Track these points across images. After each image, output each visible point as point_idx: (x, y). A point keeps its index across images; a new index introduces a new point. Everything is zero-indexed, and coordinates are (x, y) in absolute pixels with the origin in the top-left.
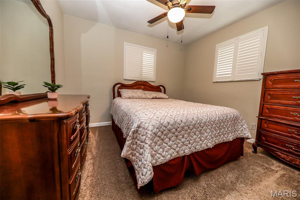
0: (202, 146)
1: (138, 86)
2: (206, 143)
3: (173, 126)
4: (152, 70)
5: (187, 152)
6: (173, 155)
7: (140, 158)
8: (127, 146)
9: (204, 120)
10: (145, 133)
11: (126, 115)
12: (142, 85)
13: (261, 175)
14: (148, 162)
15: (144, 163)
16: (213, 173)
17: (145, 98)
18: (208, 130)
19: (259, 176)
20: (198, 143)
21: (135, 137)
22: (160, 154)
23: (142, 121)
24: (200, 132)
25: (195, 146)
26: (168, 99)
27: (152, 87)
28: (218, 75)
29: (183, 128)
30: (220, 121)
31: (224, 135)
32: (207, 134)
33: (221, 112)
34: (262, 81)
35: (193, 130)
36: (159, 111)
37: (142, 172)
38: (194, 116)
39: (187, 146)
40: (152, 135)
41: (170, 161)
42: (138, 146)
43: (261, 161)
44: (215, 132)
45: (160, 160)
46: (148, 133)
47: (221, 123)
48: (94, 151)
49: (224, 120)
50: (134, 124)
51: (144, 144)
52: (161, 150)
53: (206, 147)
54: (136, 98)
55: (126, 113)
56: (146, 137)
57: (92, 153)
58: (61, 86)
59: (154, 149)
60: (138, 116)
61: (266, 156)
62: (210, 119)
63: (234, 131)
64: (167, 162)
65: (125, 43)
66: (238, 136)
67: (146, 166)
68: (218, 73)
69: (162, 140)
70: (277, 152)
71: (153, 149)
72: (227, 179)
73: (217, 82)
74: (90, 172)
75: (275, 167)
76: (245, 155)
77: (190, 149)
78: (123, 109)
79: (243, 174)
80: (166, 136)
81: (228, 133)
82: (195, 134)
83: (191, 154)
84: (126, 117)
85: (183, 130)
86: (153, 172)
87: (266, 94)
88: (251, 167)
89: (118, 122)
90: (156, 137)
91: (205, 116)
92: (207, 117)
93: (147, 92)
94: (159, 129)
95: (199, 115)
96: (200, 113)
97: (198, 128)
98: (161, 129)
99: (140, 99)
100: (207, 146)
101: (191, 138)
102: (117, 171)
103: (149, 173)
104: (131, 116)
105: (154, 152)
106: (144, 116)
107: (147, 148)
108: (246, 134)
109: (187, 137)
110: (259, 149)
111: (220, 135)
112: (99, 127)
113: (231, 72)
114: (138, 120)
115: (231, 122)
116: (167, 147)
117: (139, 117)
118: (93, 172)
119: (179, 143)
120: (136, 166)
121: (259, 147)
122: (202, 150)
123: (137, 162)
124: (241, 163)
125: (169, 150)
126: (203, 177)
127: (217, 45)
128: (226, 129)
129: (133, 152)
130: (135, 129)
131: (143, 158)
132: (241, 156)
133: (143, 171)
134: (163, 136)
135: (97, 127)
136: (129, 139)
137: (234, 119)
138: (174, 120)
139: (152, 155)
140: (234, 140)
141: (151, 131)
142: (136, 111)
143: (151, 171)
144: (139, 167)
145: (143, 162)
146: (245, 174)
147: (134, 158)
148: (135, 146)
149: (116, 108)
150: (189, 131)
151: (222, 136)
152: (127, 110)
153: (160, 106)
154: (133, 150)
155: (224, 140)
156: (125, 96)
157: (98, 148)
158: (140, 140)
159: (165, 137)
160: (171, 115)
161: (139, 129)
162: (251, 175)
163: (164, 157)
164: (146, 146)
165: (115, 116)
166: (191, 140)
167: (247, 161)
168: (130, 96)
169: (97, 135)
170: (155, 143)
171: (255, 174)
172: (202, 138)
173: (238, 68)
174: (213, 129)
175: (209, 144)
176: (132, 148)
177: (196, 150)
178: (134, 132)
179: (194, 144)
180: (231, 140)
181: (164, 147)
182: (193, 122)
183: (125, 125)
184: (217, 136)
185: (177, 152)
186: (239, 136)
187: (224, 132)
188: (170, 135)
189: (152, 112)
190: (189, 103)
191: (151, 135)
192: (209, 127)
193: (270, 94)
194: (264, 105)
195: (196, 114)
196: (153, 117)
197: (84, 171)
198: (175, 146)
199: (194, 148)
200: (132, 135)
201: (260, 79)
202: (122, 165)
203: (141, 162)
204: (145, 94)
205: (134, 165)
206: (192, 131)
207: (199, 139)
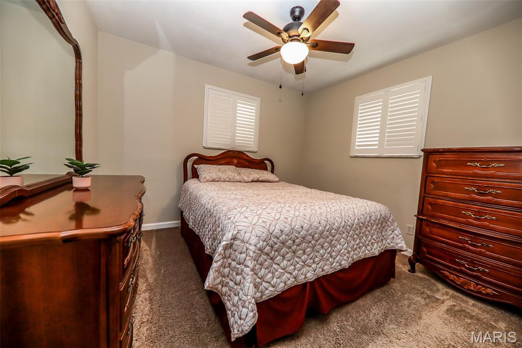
0: (333, 266)
1: (227, 160)
2: (340, 261)
3: (289, 236)
4: (252, 132)
5: (311, 276)
6: (289, 282)
7: (236, 289)
8: (214, 270)
9: (336, 224)
10: (245, 248)
11: (210, 215)
12: (235, 157)
13: (420, 308)
14: (249, 297)
15: (243, 299)
16: (350, 308)
17: (240, 182)
18: (342, 240)
19: (417, 310)
20: (326, 262)
21: (228, 255)
22: (267, 282)
23: (240, 228)
24: (330, 244)
25: (322, 266)
26: (278, 182)
27: (252, 162)
28: (358, 146)
29: (304, 238)
30: (361, 224)
31: (366, 247)
32: (341, 246)
33: (362, 211)
34: (422, 159)
35: (320, 241)
36: (266, 210)
37: (239, 313)
38: (322, 218)
39: (310, 266)
40: (257, 251)
41: (283, 292)
42: (233, 270)
43: (421, 285)
44: (352, 242)
45: (267, 292)
46: (250, 250)
47: (361, 228)
48: (151, 277)
49: (366, 223)
50: (227, 234)
51: (243, 267)
52: (270, 275)
53: (339, 267)
54: (225, 181)
55: (210, 211)
56: (246, 255)
57: (147, 280)
58: (97, 166)
59: (259, 275)
60: (232, 219)
61: (429, 276)
62: (345, 222)
63: (382, 240)
64: (279, 294)
65: (207, 86)
66: (387, 246)
67: (247, 304)
68: (358, 142)
69: (272, 259)
70: (444, 270)
71: (257, 275)
72: (371, 316)
73: (356, 157)
74: (145, 315)
75: (440, 294)
76: (398, 277)
77: (315, 271)
78: (205, 203)
79: (394, 308)
80: (278, 252)
81: (372, 243)
82: (322, 247)
83: (316, 279)
84: (211, 219)
85: (304, 242)
86: (257, 313)
87: (428, 182)
88: (407, 295)
89: (195, 225)
90: (262, 255)
91: (337, 218)
92: (341, 220)
93: (243, 170)
94: (267, 242)
95: (329, 217)
96: (330, 213)
97: (328, 237)
98: (271, 242)
99: (232, 184)
100: (340, 265)
101: (316, 254)
102: (193, 311)
103: (251, 314)
104: (219, 219)
105: (258, 280)
106: (241, 220)
107: (247, 275)
108: (400, 243)
109: (309, 253)
110: (418, 266)
111: (359, 248)
112: (157, 230)
113: (377, 143)
114: (233, 226)
115: (377, 225)
116: (280, 270)
117: (234, 222)
118: (151, 315)
119: (298, 263)
120: (228, 303)
121: (418, 263)
122: (333, 271)
123: (230, 297)
124: (392, 290)
125: (283, 274)
126: (334, 315)
127: (357, 98)
128: (370, 237)
129: (224, 279)
130: (228, 242)
131: (242, 291)
132: (392, 279)
133: (241, 311)
134: (273, 252)
135: (153, 230)
136: (219, 259)
137: (381, 220)
138: (291, 226)
139: (255, 284)
140: (381, 254)
141: (255, 245)
142: (229, 210)
143: (254, 312)
144: (234, 305)
145: (240, 298)
146: (397, 307)
147: (224, 289)
148: (227, 270)
149: (190, 198)
150: (313, 242)
151: (364, 248)
152: (212, 207)
153: (266, 200)
154: (223, 276)
155: (366, 254)
156: (205, 178)
157: (157, 271)
158: (236, 260)
159: (276, 253)
160: (285, 218)
161: (235, 242)
162: (406, 309)
163: (273, 287)
164: (247, 270)
165: (188, 213)
166: (317, 257)
167: (401, 286)
168: (215, 176)
169: (153, 246)
170: (261, 265)
171: (412, 306)
172: (334, 254)
173: (388, 137)
174: (351, 238)
175: (343, 262)
176: (223, 274)
177: (324, 273)
178: (226, 248)
179: (321, 263)
180: (377, 253)
181: (274, 270)
182: (320, 228)
183: (209, 232)
184: (356, 249)
185: (295, 278)
186: (389, 247)
187: (366, 242)
188: (284, 250)
189: (256, 213)
190: (313, 190)
191: (254, 252)
192: (344, 235)
193: (433, 182)
194: (426, 198)
195: (325, 214)
196: (258, 221)
197: (135, 313)
198: (292, 267)
199: (321, 270)
200: (223, 251)
201: (420, 156)
202: (201, 301)
203: (237, 297)
204: (239, 174)
205: (225, 301)
206: (318, 243)
207: (329, 255)
